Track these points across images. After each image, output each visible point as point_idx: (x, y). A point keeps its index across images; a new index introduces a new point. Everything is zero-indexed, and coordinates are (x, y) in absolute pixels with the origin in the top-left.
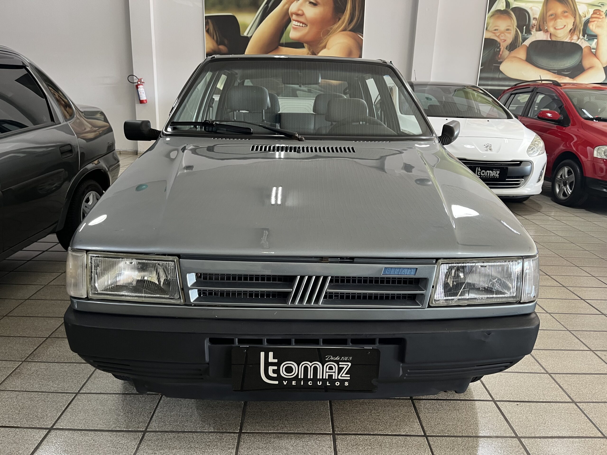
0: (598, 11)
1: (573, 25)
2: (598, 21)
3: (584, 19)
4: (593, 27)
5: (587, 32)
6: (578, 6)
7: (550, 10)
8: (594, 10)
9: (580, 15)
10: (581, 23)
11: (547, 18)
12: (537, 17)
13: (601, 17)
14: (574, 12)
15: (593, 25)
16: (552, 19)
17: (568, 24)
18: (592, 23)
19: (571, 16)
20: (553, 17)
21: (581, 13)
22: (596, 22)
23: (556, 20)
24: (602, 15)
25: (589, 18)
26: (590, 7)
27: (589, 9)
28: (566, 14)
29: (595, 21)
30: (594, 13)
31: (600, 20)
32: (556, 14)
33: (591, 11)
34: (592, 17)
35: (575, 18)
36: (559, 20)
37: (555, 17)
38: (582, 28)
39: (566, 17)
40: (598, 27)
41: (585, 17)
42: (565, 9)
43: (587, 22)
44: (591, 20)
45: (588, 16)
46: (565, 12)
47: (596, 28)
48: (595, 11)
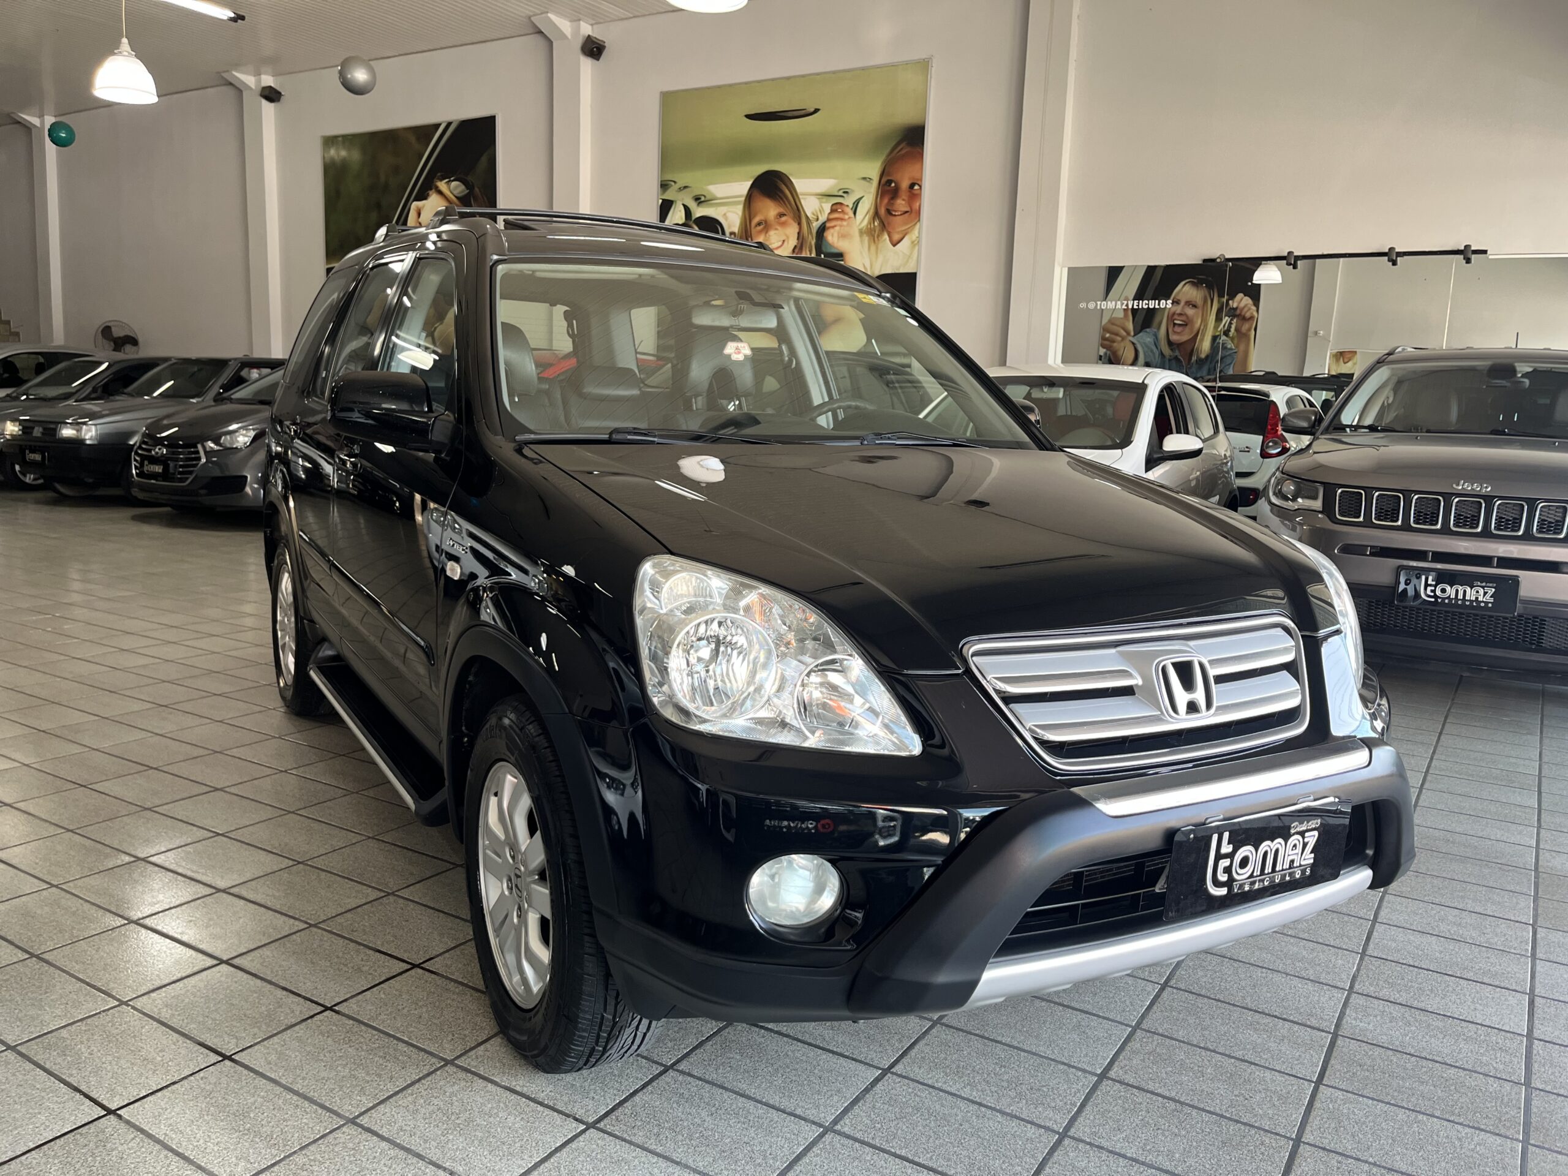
0: (838, 206)
1: (798, 239)
2: (841, 226)
3: (815, 225)
4: (833, 238)
5: (824, 249)
6: (802, 201)
7: (755, 216)
8: (833, 205)
9: (807, 217)
10: (811, 233)
11: (753, 231)
12: (736, 230)
13: (846, 217)
14: (797, 213)
15: (833, 235)
16: (760, 232)
17: (788, 237)
18: (831, 231)
19: (791, 221)
20: (762, 227)
21: (809, 215)
22: (837, 228)
23: (767, 232)
24: (847, 214)
25: (824, 223)
26: (824, 200)
27: (823, 205)
28: (784, 219)
29: (835, 226)
30: (833, 211)
31: (845, 223)
32: (766, 222)
33: (827, 208)
34: (829, 220)
35: (799, 224)
36: (772, 233)
37: (766, 226)
38: (813, 242)
39: (783, 224)
40: (843, 236)
41: (817, 219)
42: (781, 210)
43: (822, 229)
44: (828, 225)
45: (823, 218)
46: (781, 215)
47: (839, 238)
48: (834, 207)
